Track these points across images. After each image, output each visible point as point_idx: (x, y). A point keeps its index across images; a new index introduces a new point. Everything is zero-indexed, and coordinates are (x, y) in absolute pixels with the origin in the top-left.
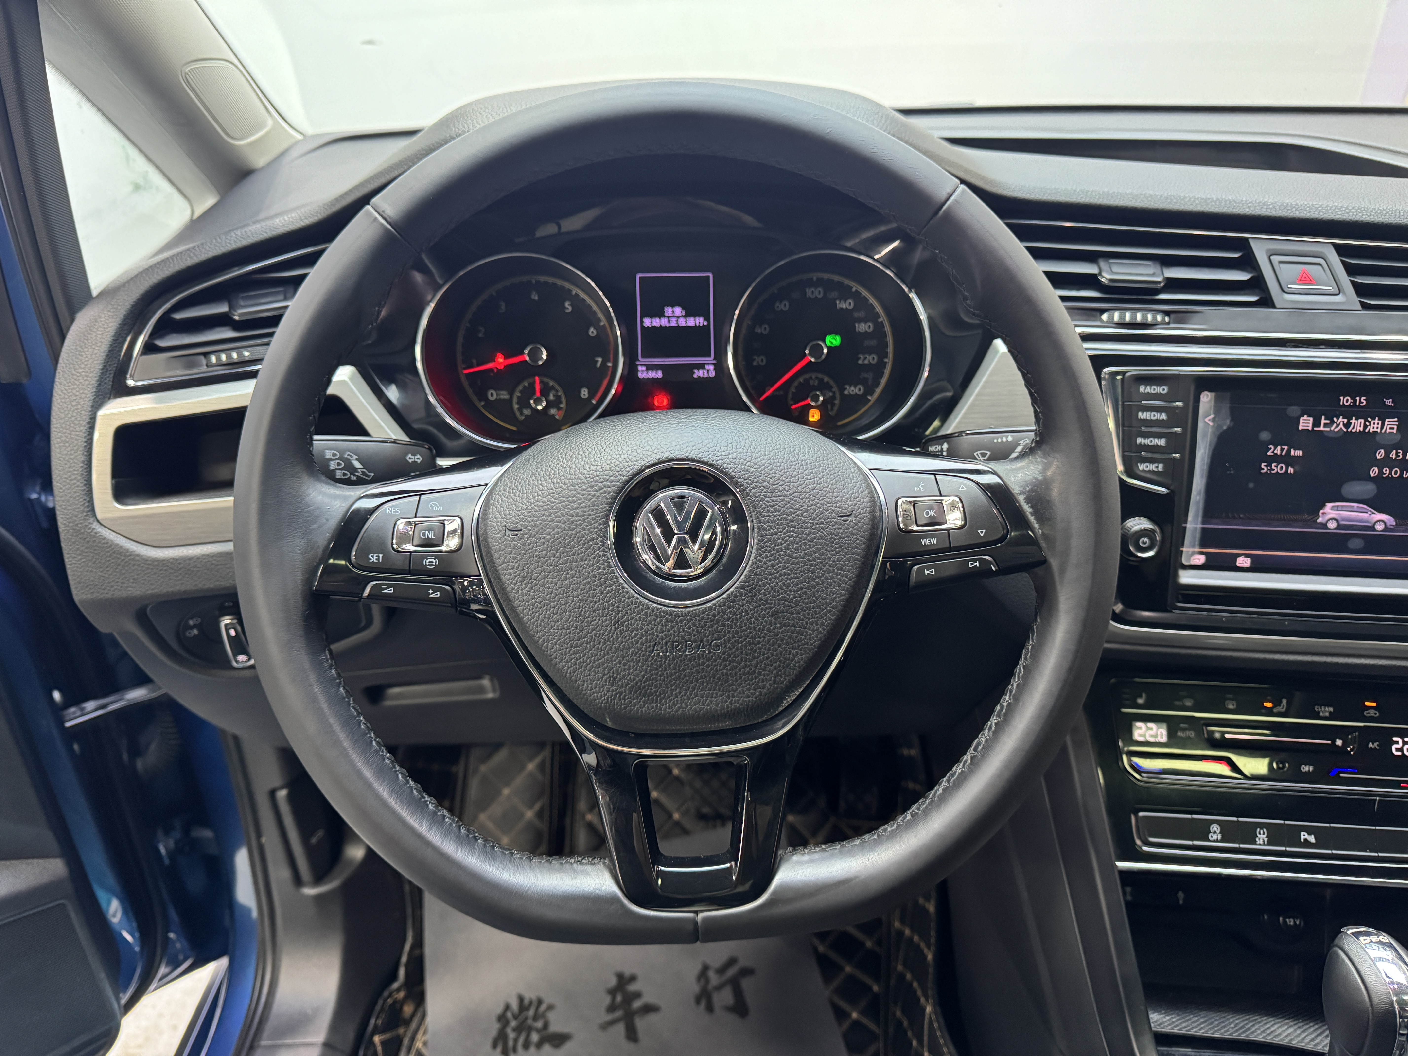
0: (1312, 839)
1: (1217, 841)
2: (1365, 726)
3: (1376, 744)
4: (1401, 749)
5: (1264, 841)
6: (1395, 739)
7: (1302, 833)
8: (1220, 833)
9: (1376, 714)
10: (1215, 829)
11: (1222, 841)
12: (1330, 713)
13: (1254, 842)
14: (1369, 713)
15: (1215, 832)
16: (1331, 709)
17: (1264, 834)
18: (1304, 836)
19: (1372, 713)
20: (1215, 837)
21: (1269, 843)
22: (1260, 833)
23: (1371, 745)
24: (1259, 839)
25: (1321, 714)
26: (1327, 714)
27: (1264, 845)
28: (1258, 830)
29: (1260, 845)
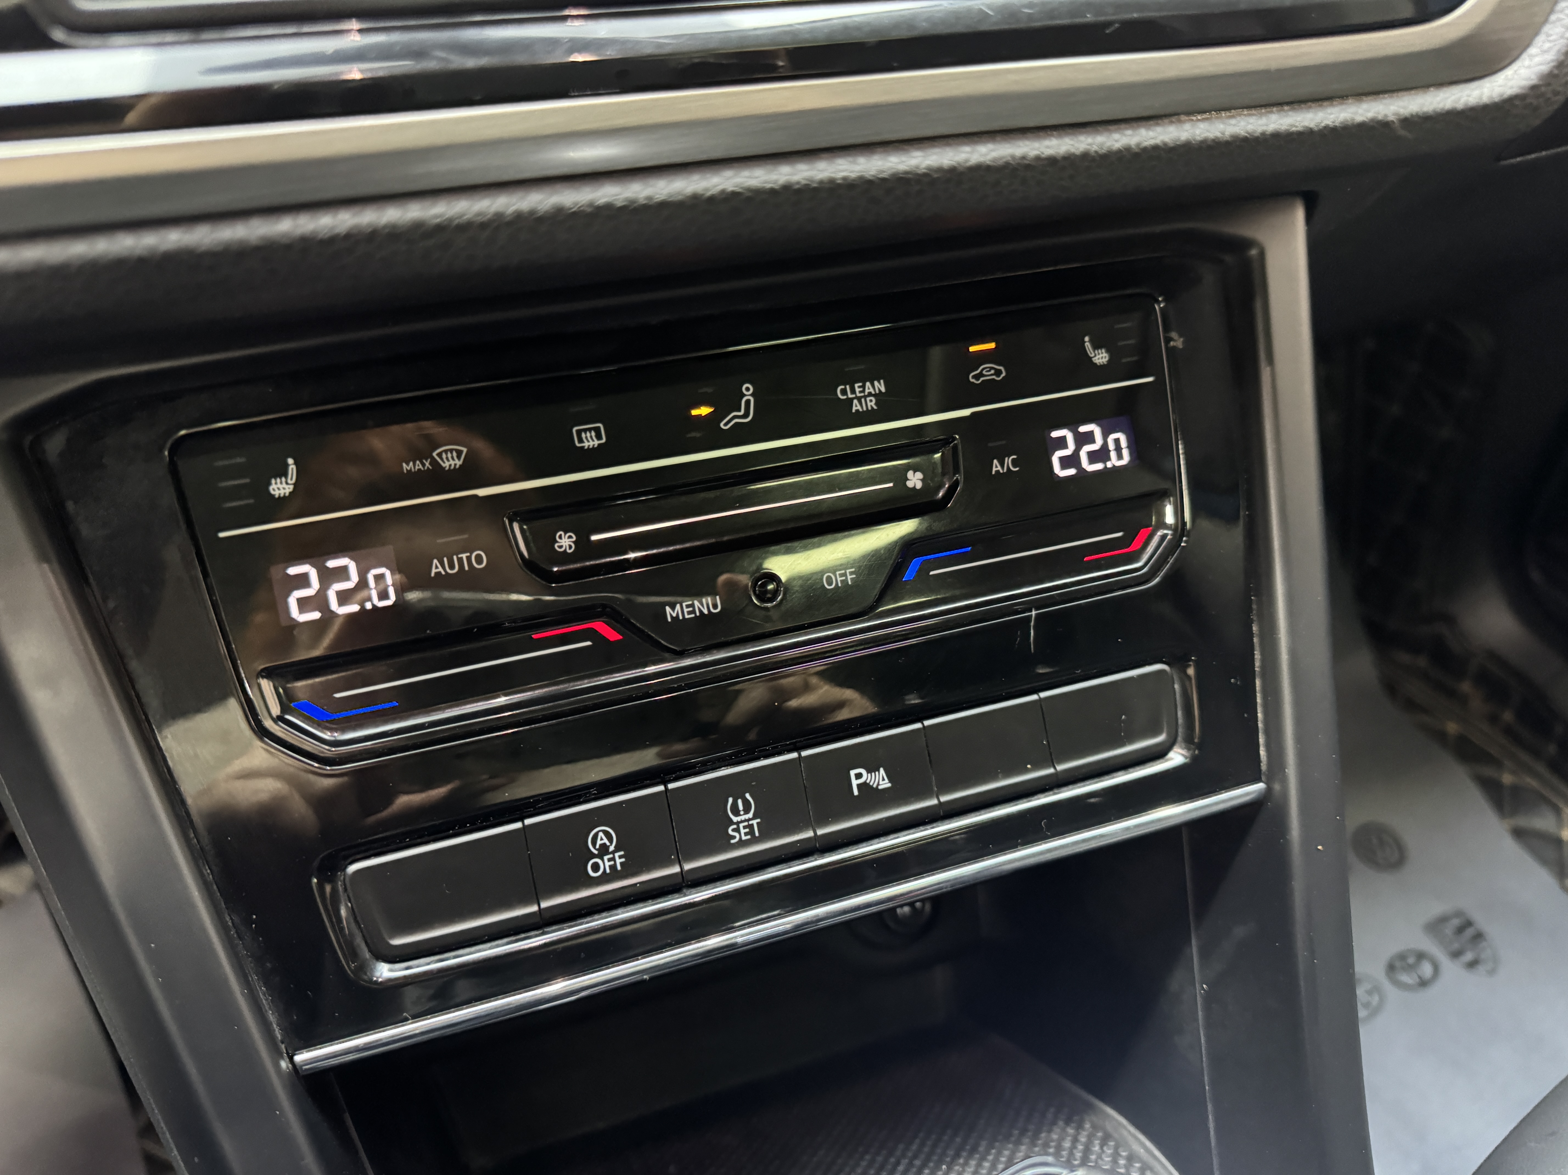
0: (881, 780)
1: (614, 875)
2: (973, 414)
3: (1008, 461)
4: (1070, 461)
5: (751, 832)
6: (1055, 434)
7: (853, 773)
8: (617, 849)
9: (998, 372)
10: (602, 840)
11: (628, 871)
12: (878, 396)
13: (726, 844)
14: (981, 375)
15: (604, 850)
16: (880, 386)
17: (747, 810)
18: (858, 777)
19: (988, 372)
20: (605, 864)
21: (767, 833)
22: (736, 813)
23: (996, 467)
24: (737, 830)
25: (856, 407)
26: (872, 403)
27: (754, 840)
28: (731, 800)
29: (742, 844)
